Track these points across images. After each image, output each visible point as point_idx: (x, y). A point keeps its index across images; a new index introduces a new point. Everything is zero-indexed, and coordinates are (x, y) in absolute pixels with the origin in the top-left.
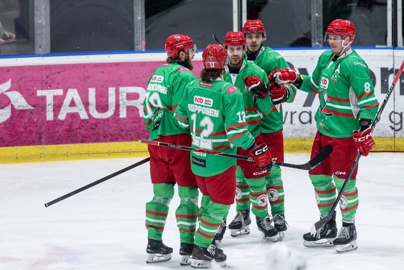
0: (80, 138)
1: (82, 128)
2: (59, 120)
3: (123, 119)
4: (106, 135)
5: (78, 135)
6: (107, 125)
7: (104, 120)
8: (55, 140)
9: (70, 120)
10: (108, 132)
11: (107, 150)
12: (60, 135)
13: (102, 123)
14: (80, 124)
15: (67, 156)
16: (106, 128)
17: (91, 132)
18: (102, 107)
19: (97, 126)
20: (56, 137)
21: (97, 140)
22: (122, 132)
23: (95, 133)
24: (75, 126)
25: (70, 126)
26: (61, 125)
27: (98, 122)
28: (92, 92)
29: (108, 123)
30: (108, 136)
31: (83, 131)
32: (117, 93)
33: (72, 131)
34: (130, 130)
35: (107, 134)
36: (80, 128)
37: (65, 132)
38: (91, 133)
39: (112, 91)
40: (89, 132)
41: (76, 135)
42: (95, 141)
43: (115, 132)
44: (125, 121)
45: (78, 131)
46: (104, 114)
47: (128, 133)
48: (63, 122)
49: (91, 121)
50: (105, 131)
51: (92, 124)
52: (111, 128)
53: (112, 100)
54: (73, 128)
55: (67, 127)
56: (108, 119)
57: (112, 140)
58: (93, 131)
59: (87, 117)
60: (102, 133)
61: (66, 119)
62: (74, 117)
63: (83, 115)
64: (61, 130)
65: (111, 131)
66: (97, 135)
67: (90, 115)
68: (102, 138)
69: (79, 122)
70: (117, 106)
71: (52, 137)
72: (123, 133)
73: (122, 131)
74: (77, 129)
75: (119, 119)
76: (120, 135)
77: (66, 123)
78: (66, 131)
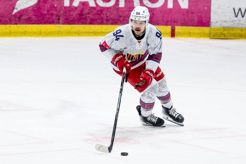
0: (89, 21)
1: (90, 13)
2: (73, 7)
3: (122, 8)
4: (108, 20)
5: (87, 18)
6: (110, 12)
7: (108, 8)
8: (70, 21)
9: (82, 7)
10: (110, 17)
12: (73, 18)
13: (106, 10)
14: (89, 10)
15: (78, 34)
16: (108, 14)
17: (97, 16)
19: (101, 13)
20: (71, 19)
21: (101, 23)
22: (120, 18)
23: (100, 17)
24: (86, 11)
25: (82, 11)
26: (75, 10)
27: (102, 9)
29: (110, 10)
30: (109, 21)
31: (91, 16)
33: (83, 15)
34: (127, 16)
35: (109, 19)
36: (89, 13)
37: (78, 16)
38: (97, 17)
40: (96, 16)
41: (86, 18)
42: (100, 24)
43: (115, 18)
45: (88, 15)
47: (125, 19)
48: (76, 8)
49: (98, 9)
50: (107, 17)
51: (98, 11)
52: (112, 14)
54: (83, 13)
55: (79, 12)
56: (110, 8)
57: (112, 24)
58: (99, 16)
59: (94, 5)
60: (105, 17)
61: (79, 6)
62: (85, 4)
63: (92, 4)
64: (74, 14)
65: (112, 16)
66: (101, 19)
67: (96, 4)
68: (105, 21)
69: (88, 8)
71: (68, 19)
72: (121, 19)
73: (121, 17)
74: (87, 14)
75: (119, 8)
76: (119, 20)
77: (79, 9)
78: (79, 14)
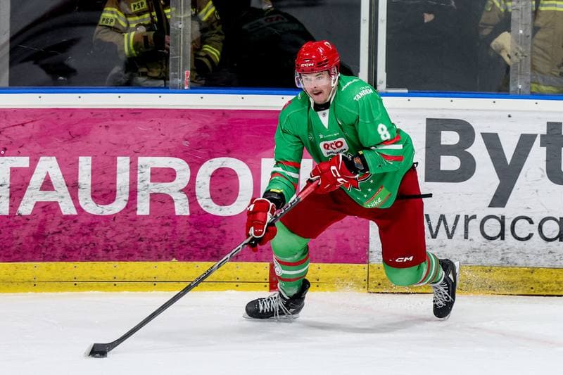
0: (59, 251)
1: (63, 231)
2: (19, 215)
3: (144, 217)
4: (109, 248)
5: (56, 245)
6: (113, 229)
7: (107, 218)
8: (11, 254)
9: (41, 216)
10: (114, 241)
11: (110, 276)
12: (21, 244)
13: (103, 223)
14: (61, 223)
15: (34, 284)
16: (109, 235)
17: (82, 240)
18: (104, 194)
19: (92, 230)
20: (14, 248)
21: (92, 257)
22: (139, 243)
23: (88, 243)
24: (51, 228)
25: (42, 227)
26: (24, 224)
27: (95, 220)
28: (85, 165)
29: (113, 224)
30: (113, 251)
31: (65, 238)
32: (134, 169)
33: (45, 237)
34: (157, 239)
35: (112, 247)
36: (60, 232)
37: (32, 239)
38: (81, 242)
39: (123, 163)
40: (77, 240)
41: (51, 244)
42: (88, 259)
43: (127, 242)
44: (146, 222)
45: (57, 238)
46: (107, 207)
47: (152, 245)
48: (27, 218)
49: (82, 220)
50: (106, 240)
51: (83, 225)
52: (119, 233)
53: (123, 180)
54: (46, 232)
55: (36, 230)
56: (114, 217)
57: (120, 258)
58: (85, 237)
59: (74, 212)
60: (101, 242)
61: (34, 214)
62: (50, 209)
63: (67, 208)
64: (23, 234)
65: (119, 239)
66: (91, 246)
67: (79, 208)
68: (101, 253)
69: (58, 220)
70: (133, 193)
71: (6, 247)
72: (143, 245)
73: (141, 240)
74: (54, 233)
75: (136, 218)
76: (136, 248)
77: (34, 221)
78: (34, 236)
